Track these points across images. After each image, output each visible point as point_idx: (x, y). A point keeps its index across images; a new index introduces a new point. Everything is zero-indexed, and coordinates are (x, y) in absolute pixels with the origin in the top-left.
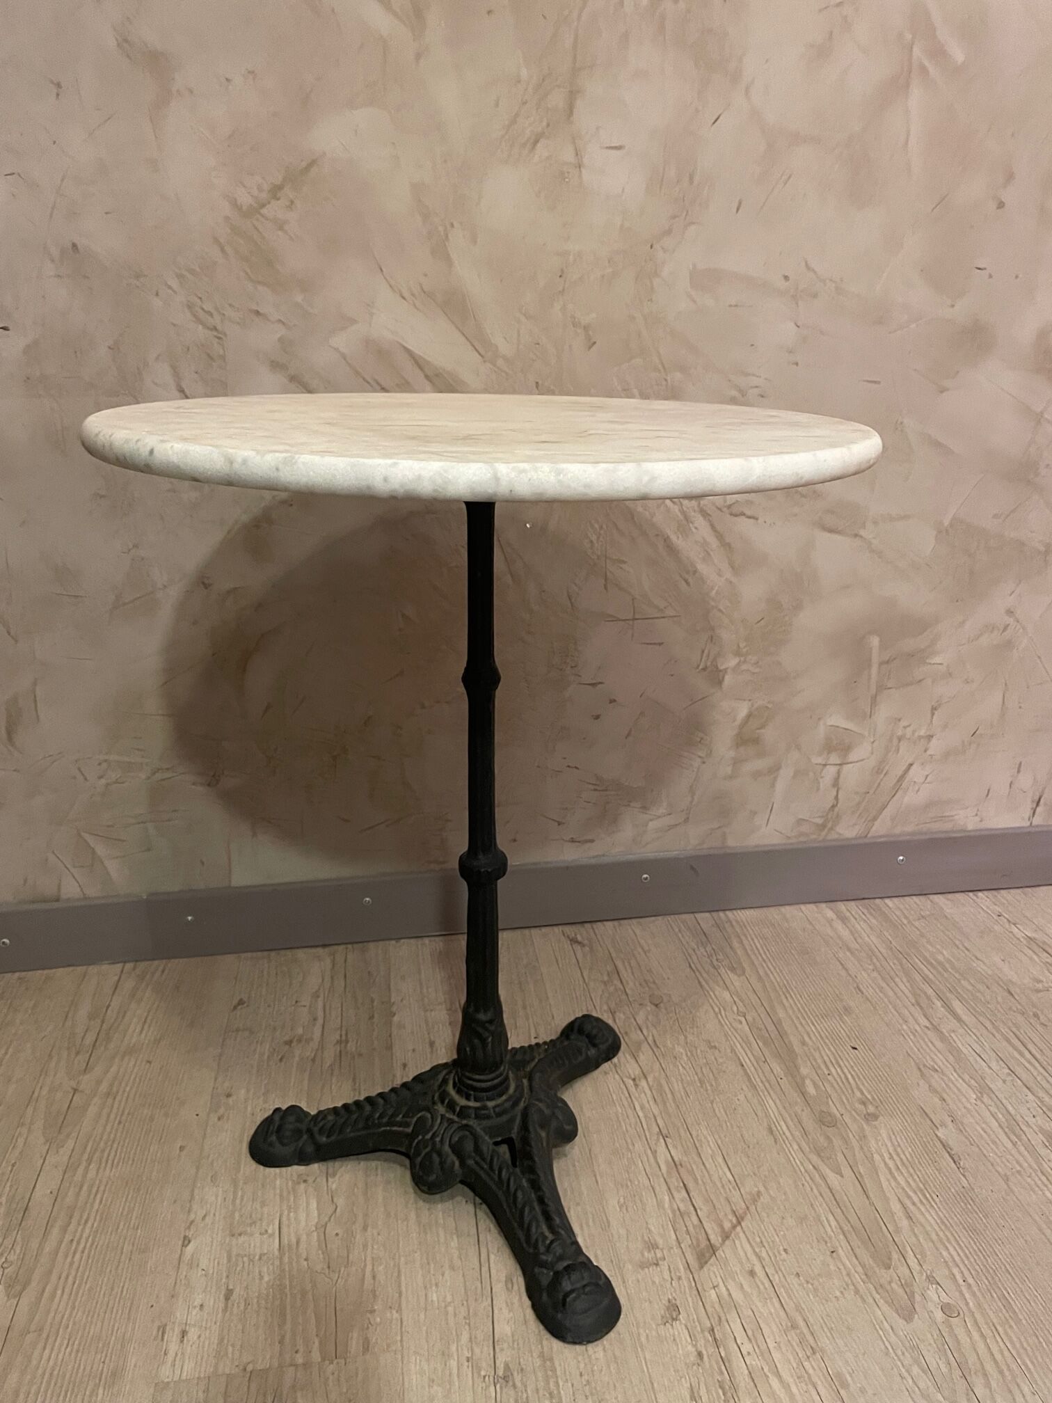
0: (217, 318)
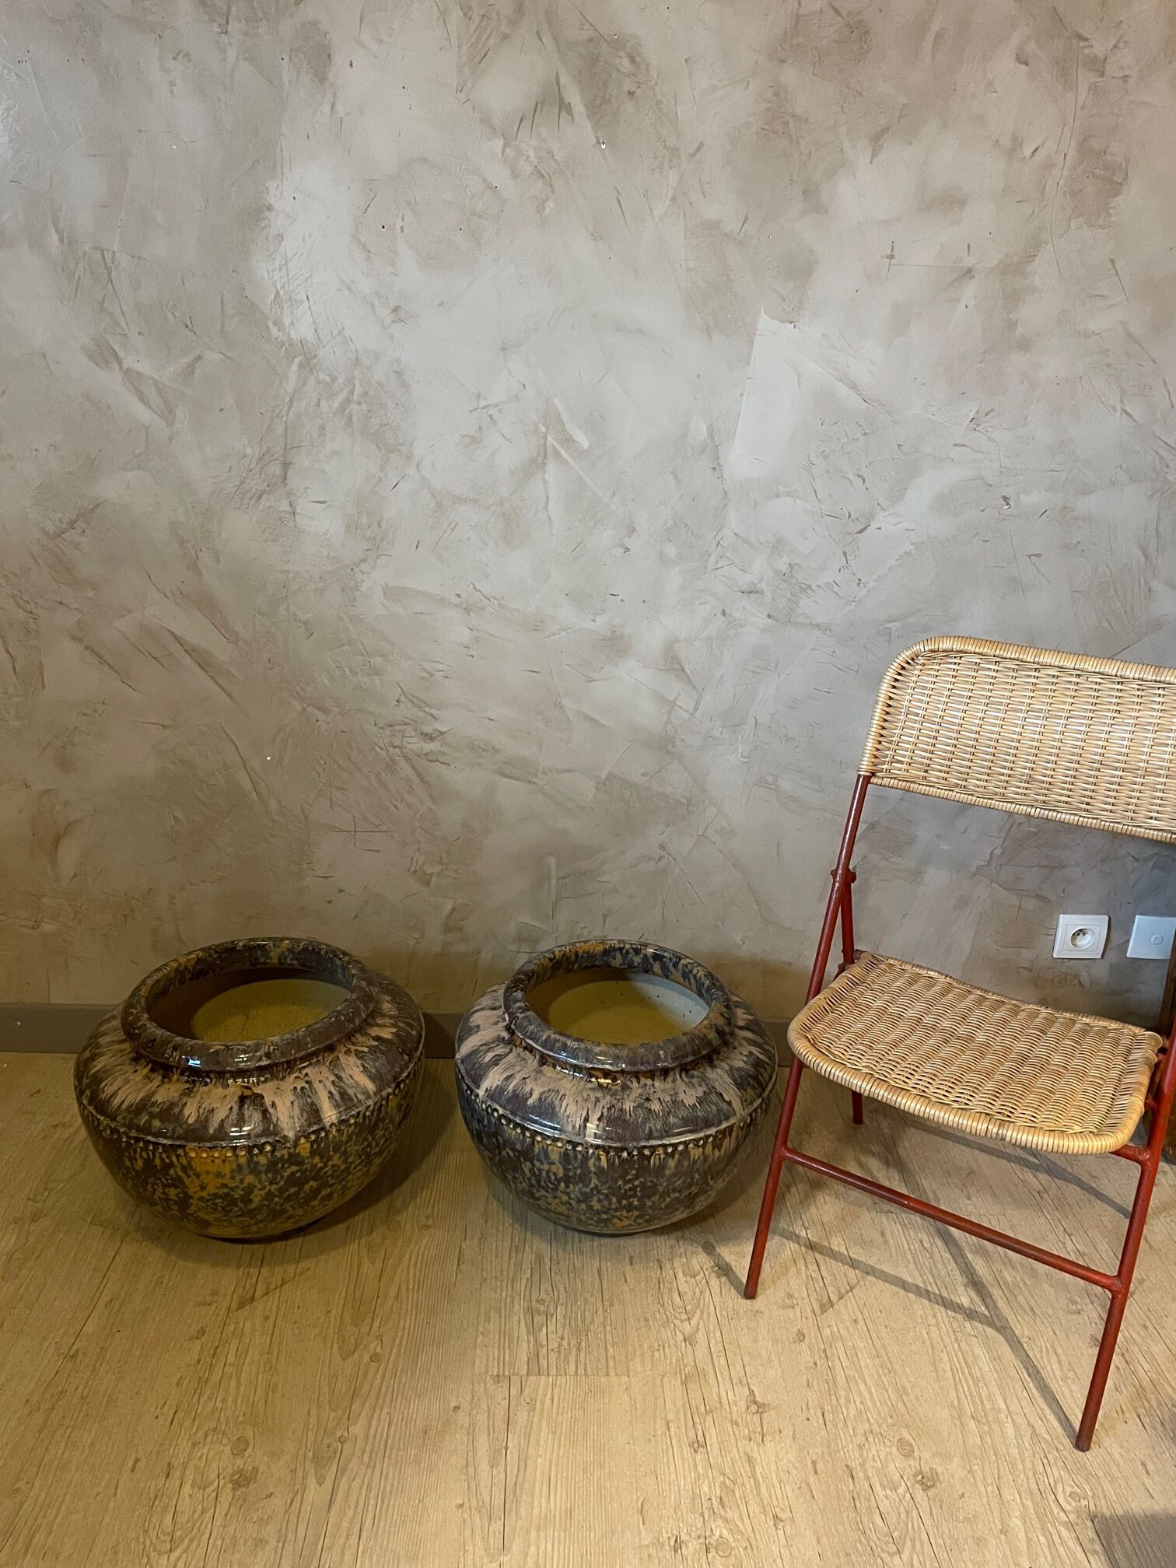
0: (33, 606)
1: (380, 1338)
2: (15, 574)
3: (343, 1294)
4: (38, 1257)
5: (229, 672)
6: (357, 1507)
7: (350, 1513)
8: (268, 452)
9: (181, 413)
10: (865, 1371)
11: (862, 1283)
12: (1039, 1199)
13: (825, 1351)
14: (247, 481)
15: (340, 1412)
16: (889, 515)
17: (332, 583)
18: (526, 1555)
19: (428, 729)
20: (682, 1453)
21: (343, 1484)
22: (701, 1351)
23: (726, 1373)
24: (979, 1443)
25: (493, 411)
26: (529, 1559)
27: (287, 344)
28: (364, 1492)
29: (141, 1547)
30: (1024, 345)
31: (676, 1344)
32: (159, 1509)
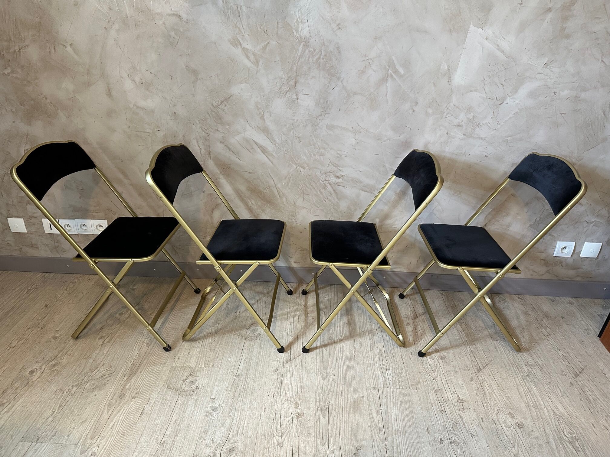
0: (208, 131)
1: (334, 374)
2: (202, 120)
3: (319, 360)
4: (220, 345)
5: (272, 154)
6: (337, 425)
7: (335, 427)
8: (290, 77)
9: (261, 63)
10: (495, 391)
11: (490, 363)
12: (548, 338)
13: (481, 384)
14: (282, 87)
15: (326, 396)
16: (511, 98)
17: (309, 123)
18: (393, 442)
19: (338, 175)
20: (438, 414)
21: (331, 418)
22: (439, 383)
23: (449, 390)
24: (536, 415)
25: (370, 61)
26: (394, 443)
27: (299, 38)
28: (338, 421)
29: (272, 434)
30: (567, 37)
31: (431, 380)
32: (275, 423)
